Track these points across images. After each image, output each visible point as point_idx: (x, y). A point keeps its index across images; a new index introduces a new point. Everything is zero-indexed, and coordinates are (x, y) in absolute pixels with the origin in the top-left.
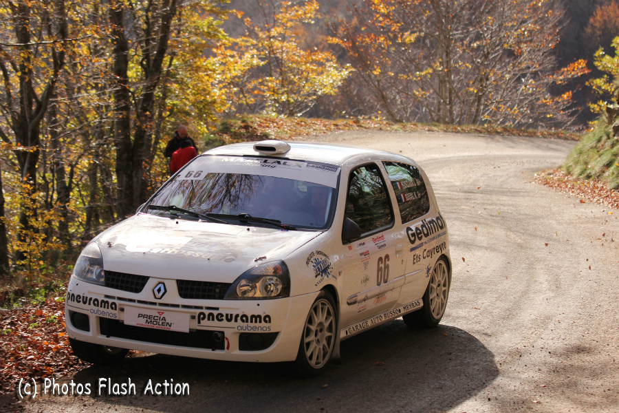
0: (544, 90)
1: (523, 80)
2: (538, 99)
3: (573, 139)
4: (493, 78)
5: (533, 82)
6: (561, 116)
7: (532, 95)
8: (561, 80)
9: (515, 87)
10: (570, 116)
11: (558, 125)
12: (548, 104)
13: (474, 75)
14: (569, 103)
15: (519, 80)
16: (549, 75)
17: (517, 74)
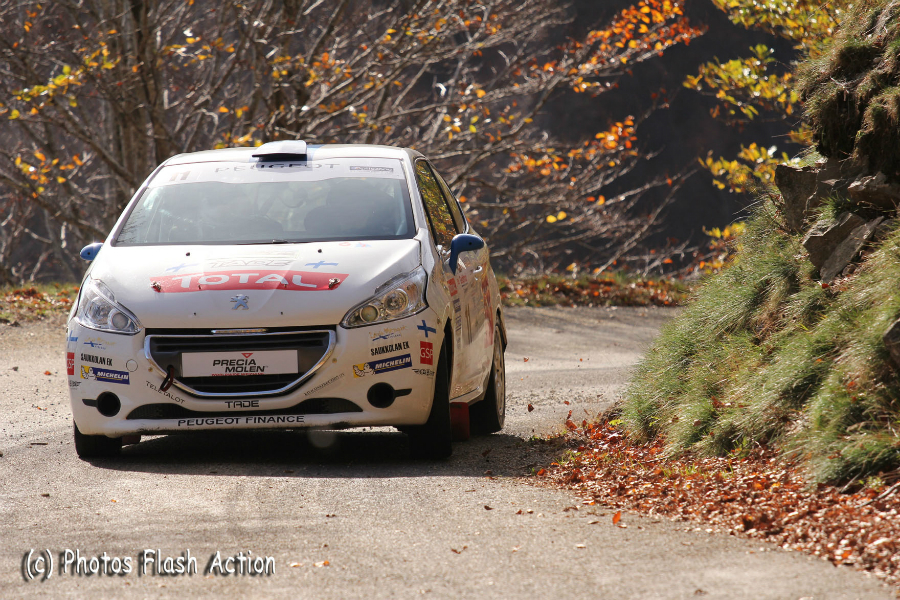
0: (527, 120)
1: (443, 90)
2: (504, 158)
3: (655, 301)
4: (324, 88)
5: (481, 93)
6: (598, 219)
7: (479, 140)
8: (587, 78)
9: (414, 120)
10: (633, 213)
11: (591, 250)
12: (544, 172)
13: (249, 81)
14: (626, 162)
15: (424, 91)
16: (541, 64)
17: (416, 68)
